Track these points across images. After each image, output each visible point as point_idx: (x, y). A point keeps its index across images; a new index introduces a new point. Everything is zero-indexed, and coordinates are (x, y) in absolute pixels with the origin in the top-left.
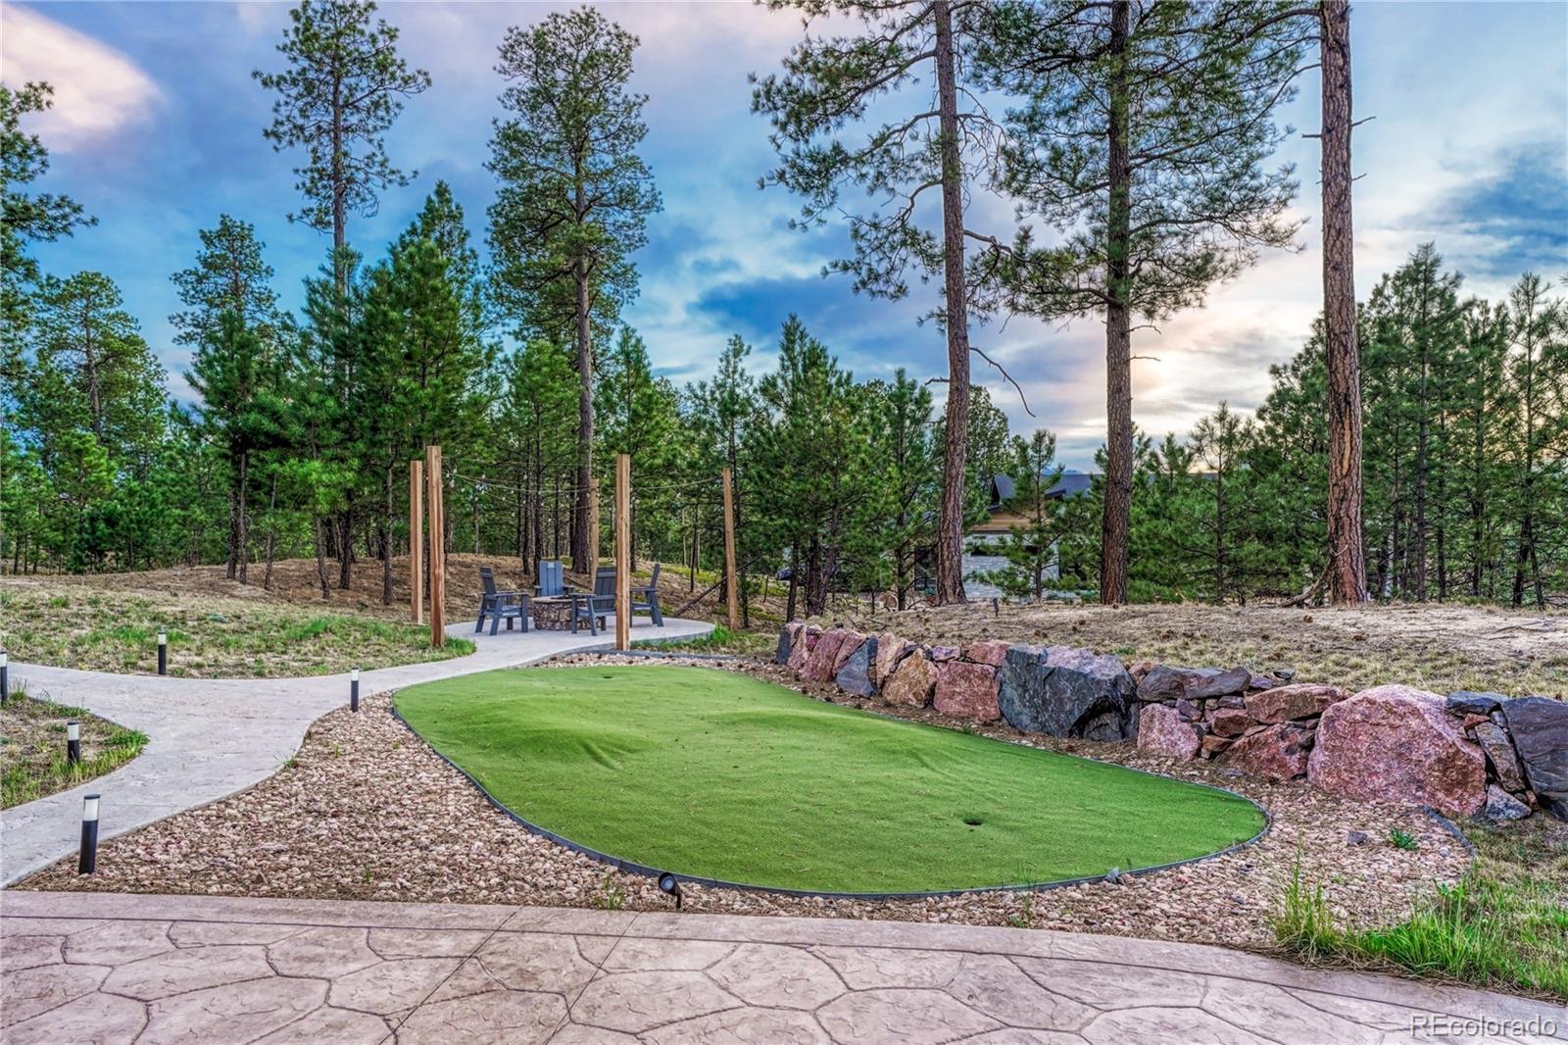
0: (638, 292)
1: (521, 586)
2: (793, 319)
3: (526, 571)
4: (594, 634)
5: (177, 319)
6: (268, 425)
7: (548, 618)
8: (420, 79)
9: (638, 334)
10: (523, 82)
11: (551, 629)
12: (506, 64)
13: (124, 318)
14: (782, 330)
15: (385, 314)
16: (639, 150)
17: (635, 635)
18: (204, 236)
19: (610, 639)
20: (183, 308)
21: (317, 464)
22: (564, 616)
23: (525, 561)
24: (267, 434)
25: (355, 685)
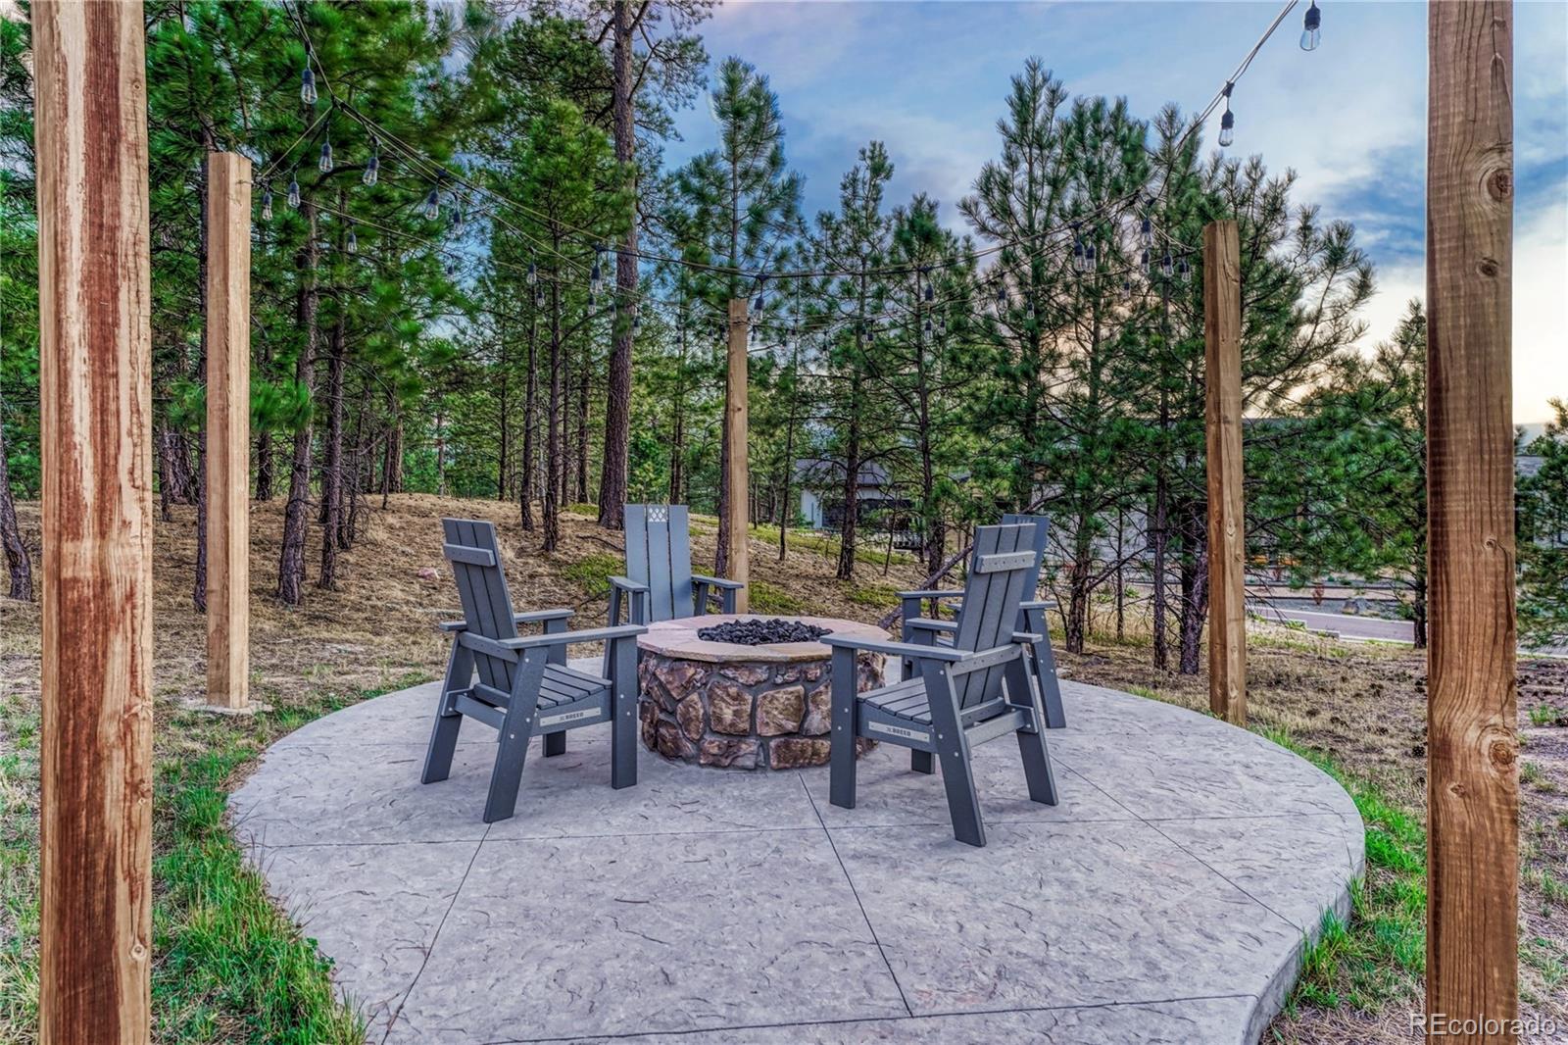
1: (521, 552)
3: (526, 523)
23: (525, 508)
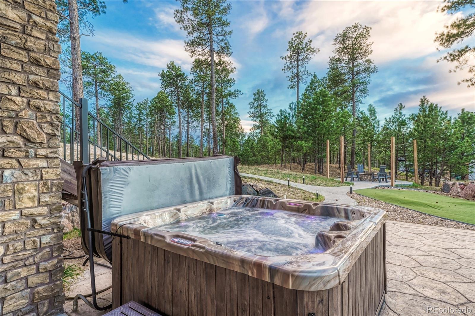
0: (368, 95)
2: (424, 97)
4: (380, 182)
5: (249, 113)
6: (293, 134)
7: (364, 178)
8: (317, 50)
9: (373, 106)
10: (339, 46)
11: (365, 181)
12: (335, 42)
13: (237, 113)
14: (420, 100)
15: (316, 107)
16: (369, 57)
17: (396, 183)
18: (254, 94)
19: (389, 184)
20: (250, 110)
21: (303, 142)
22: (369, 178)
24: (292, 136)
25: (351, 188)
